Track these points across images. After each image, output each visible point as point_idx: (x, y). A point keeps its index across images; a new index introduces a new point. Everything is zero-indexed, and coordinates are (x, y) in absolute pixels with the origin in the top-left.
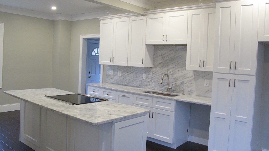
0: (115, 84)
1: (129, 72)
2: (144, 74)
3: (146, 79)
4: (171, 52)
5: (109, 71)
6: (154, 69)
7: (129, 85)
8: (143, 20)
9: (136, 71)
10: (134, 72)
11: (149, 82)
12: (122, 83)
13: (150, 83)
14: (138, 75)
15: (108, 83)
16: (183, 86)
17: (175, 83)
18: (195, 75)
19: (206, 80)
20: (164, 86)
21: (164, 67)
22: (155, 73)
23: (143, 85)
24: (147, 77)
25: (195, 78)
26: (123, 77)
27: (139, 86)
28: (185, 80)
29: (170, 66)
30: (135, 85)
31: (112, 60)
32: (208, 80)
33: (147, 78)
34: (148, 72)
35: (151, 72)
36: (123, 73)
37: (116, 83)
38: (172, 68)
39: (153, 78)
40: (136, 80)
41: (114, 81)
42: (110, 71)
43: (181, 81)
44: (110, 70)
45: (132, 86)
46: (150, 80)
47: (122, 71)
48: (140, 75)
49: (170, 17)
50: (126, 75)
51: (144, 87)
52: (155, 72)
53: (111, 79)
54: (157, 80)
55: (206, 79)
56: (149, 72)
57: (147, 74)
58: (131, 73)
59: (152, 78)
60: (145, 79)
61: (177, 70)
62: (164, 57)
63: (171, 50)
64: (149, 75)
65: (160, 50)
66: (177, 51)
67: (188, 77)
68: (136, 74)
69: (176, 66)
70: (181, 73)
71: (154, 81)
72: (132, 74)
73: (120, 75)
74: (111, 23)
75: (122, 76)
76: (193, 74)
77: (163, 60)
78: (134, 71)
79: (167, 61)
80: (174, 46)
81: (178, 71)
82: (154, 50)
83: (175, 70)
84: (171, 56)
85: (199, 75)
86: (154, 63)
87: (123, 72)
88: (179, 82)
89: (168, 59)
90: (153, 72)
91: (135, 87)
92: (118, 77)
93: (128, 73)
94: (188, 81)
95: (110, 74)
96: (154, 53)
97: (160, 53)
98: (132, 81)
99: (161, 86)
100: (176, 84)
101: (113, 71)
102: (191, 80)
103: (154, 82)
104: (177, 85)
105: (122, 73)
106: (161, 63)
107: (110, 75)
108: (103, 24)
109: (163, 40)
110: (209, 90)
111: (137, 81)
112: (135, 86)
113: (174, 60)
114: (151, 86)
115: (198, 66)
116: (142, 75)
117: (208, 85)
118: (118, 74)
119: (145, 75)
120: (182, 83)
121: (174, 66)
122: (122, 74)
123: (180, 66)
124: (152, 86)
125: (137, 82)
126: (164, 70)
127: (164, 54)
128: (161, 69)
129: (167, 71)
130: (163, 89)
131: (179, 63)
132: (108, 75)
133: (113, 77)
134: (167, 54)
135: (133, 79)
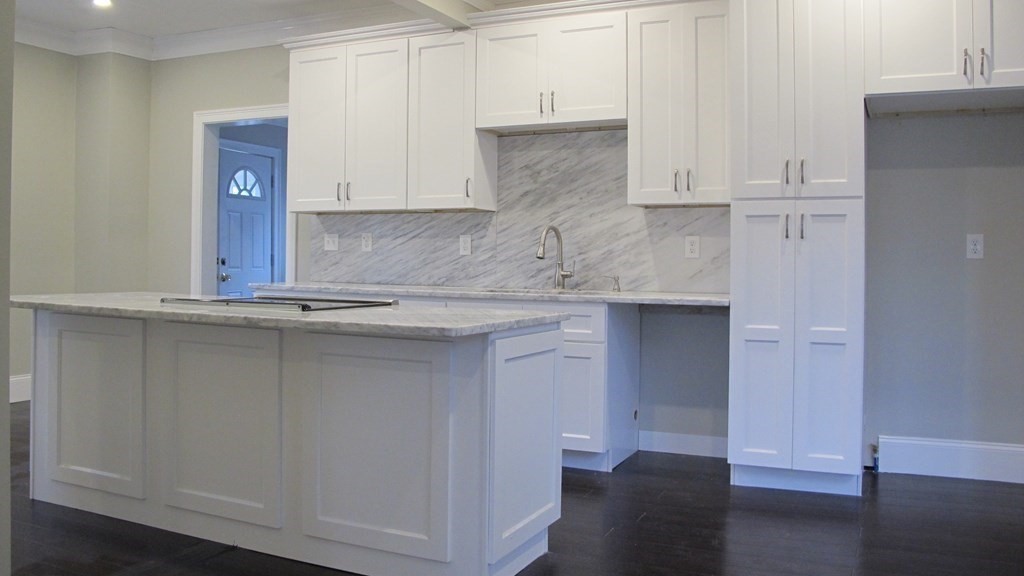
0: (348, 283)
1: (405, 235)
2: (462, 238)
3: (474, 255)
4: (564, 154)
5: (323, 238)
6: (501, 217)
7: (407, 283)
8: (463, 43)
9: (430, 228)
10: (425, 234)
11: (484, 263)
12: (378, 279)
13: (489, 267)
14: (439, 243)
15: (319, 282)
16: (611, 266)
17: (583, 256)
18: (649, 225)
19: (689, 239)
20: (540, 271)
21: (539, 205)
22: (504, 230)
23: (463, 275)
24: (477, 248)
25: (650, 235)
26: (383, 254)
27: (448, 280)
28: (618, 246)
29: (562, 202)
30: (429, 278)
31: (344, 191)
32: (696, 238)
33: (474, 249)
34: (478, 228)
35: (490, 228)
36: (382, 241)
37: (355, 280)
38: (569, 207)
39: (499, 249)
40: (434, 261)
41: (343, 272)
42: (326, 239)
43: (606, 249)
44: (326, 235)
45: (419, 285)
46: (490, 255)
47: (377, 232)
48: (449, 240)
49: (564, 32)
50: (394, 245)
51: (465, 282)
52: (505, 226)
53: (330, 269)
54: (516, 255)
55: (691, 235)
56: (484, 227)
57: (474, 237)
58: (414, 237)
59: (494, 249)
60: (468, 252)
61: (586, 214)
62: (539, 173)
63: (564, 147)
64: (482, 238)
65: (520, 151)
66: (583, 147)
67: (628, 235)
68: (434, 240)
69: (581, 199)
70: (602, 221)
71: (502, 258)
72: (417, 240)
73: (369, 249)
74: (336, 58)
75: (376, 254)
76: (644, 222)
77: (535, 182)
78: (426, 230)
79: (548, 186)
80: (574, 134)
81: (591, 216)
82: (499, 151)
83: (581, 213)
84: (563, 167)
85: (665, 224)
86: (500, 197)
87: (381, 237)
88: (594, 255)
89: (552, 179)
90: (500, 228)
91: (429, 286)
92: (361, 256)
93: (400, 241)
94: (626, 247)
95: (326, 249)
96: (499, 161)
97: (519, 159)
98: (417, 267)
99: (533, 273)
100: (584, 259)
101: (339, 237)
102: (637, 243)
103: (502, 262)
104: (588, 265)
105: (376, 239)
106: (526, 194)
107: (326, 253)
108: (301, 63)
109: (542, 112)
110: (701, 271)
111: (439, 263)
112: (431, 282)
113: (573, 181)
114: (493, 278)
115: (669, 189)
116: (458, 242)
117: (696, 255)
118: (361, 245)
119: (469, 240)
120: (608, 256)
121: (575, 200)
122: (376, 246)
123: (596, 198)
124: (499, 275)
125: (439, 268)
126: (542, 217)
127: (538, 163)
128: (529, 213)
129: (554, 217)
130: (537, 284)
131: (592, 190)
132: (320, 252)
133: (341, 259)
134: (546, 163)
135: (421, 259)
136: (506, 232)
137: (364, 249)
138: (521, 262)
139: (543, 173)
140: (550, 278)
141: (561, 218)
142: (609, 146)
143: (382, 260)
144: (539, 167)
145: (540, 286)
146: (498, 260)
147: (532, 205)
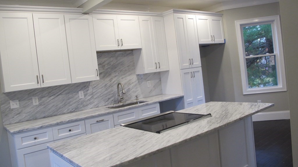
0: (27, 121)
1: (55, 94)
2: (80, 92)
3: (85, 98)
4: (112, 59)
7: (58, 114)
10: (64, 93)
11: (89, 100)
12: (44, 115)
13: (91, 101)
14: (70, 96)
15: (10, 124)
16: (129, 93)
18: (138, 79)
19: (148, 82)
20: (109, 99)
21: (106, 77)
22: (95, 87)
23: (82, 106)
25: (139, 82)
26: (45, 104)
27: (76, 109)
28: (131, 86)
29: (113, 75)
30: (68, 110)
31: (40, 78)
32: (150, 81)
33: (85, 95)
34: (85, 88)
35: (90, 87)
36: (43, 99)
37: (31, 119)
38: (115, 76)
39: (94, 94)
40: (69, 103)
41: (24, 117)
42: (11, 103)
43: (127, 88)
44: (11, 101)
45: (64, 114)
46: (91, 96)
47: (40, 96)
48: (74, 94)
49: (121, 20)
50: (50, 100)
51: (83, 108)
52: (95, 86)
53: (16, 117)
54: (100, 95)
55: (148, 81)
56: (88, 87)
57: (85, 90)
58: (59, 95)
59: (92, 94)
60: (83, 97)
61: (121, 78)
62: (104, 66)
63: (111, 57)
64: (87, 91)
66: (117, 57)
67: (133, 83)
68: (68, 95)
69: (119, 73)
70: (125, 80)
71: (96, 97)
72: (60, 96)
73: (37, 103)
75: (41, 105)
76: (137, 78)
77: (104, 69)
78: (64, 91)
79: (108, 70)
83: (119, 78)
84: (112, 63)
87: (43, 97)
89: (109, 68)
90: (93, 86)
91: (68, 113)
92: (33, 107)
93: (52, 97)
94: (133, 87)
98: (62, 107)
99: (107, 100)
101: (19, 101)
102: (136, 85)
103: (96, 98)
105: (40, 99)
107: (12, 110)
108: (3, 18)
109: (118, 45)
110: (151, 90)
111: (71, 103)
112: (69, 111)
113: (115, 68)
114: (93, 104)
116: (78, 93)
117: (150, 86)
118: (32, 102)
119: (83, 92)
120: (129, 90)
121: (117, 74)
122: (41, 102)
123: (123, 73)
124: (95, 103)
125: (71, 105)
126: (107, 81)
127: (104, 62)
128: (103, 80)
129: (110, 80)
130: (109, 103)
131: (122, 70)
132: (8, 110)
133: (22, 111)
134: (106, 62)
135: (63, 103)
136: (96, 88)
137: (34, 104)
138: (102, 97)
139: (106, 66)
140: (112, 100)
141: (113, 80)
142: (124, 56)
143: (45, 107)
144: (104, 64)
145: (109, 104)
146: (95, 97)
147: (104, 77)
